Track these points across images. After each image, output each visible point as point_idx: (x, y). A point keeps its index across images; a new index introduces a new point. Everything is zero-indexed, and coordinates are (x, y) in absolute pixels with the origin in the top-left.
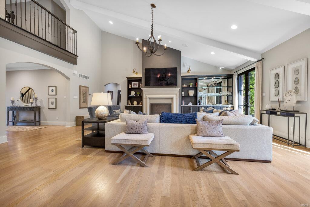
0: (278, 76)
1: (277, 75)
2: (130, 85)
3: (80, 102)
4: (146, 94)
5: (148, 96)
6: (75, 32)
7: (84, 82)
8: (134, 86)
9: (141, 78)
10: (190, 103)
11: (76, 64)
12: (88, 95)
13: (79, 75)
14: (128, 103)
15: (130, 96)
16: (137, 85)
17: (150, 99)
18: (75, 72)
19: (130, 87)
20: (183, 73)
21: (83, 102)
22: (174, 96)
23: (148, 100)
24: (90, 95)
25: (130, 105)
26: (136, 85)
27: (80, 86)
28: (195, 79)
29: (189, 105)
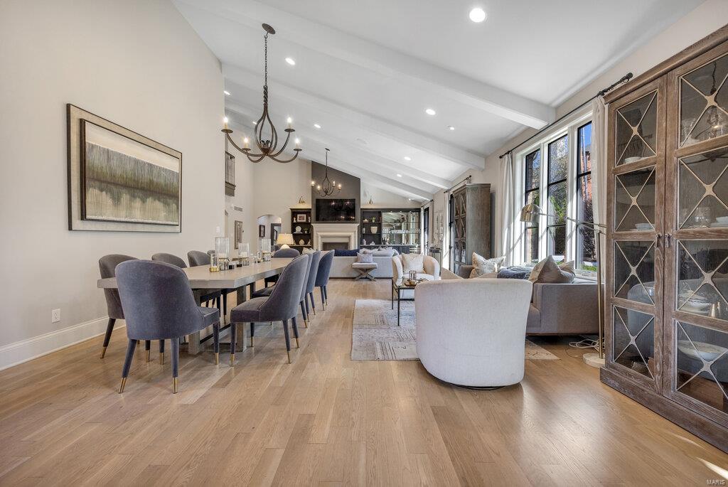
2: (295, 219)
4: (316, 231)
5: (319, 234)
6: (232, 157)
9: (310, 210)
10: (373, 242)
11: (233, 195)
12: (242, 231)
13: (235, 207)
15: (295, 233)
16: (304, 218)
17: (322, 237)
18: (232, 205)
21: (238, 241)
22: (352, 234)
23: (319, 238)
27: (235, 222)
28: (378, 213)
29: (371, 244)
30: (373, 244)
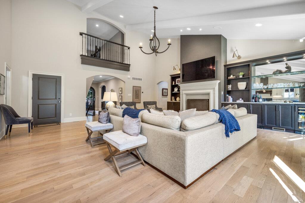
2: (174, 82)
3: (133, 98)
5: (184, 92)
6: (129, 48)
7: (137, 83)
8: (178, 82)
9: (179, 74)
10: (241, 99)
11: (129, 70)
12: (140, 92)
13: (133, 78)
14: (171, 100)
15: (173, 92)
17: (187, 95)
18: (129, 77)
19: (173, 84)
20: (230, 61)
21: (136, 98)
22: (211, 92)
23: (184, 96)
24: (143, 92)
25: (174, 101)
27: (133, 86)
28: (247, 66)
29: (238, 102)
30: (241, 101)
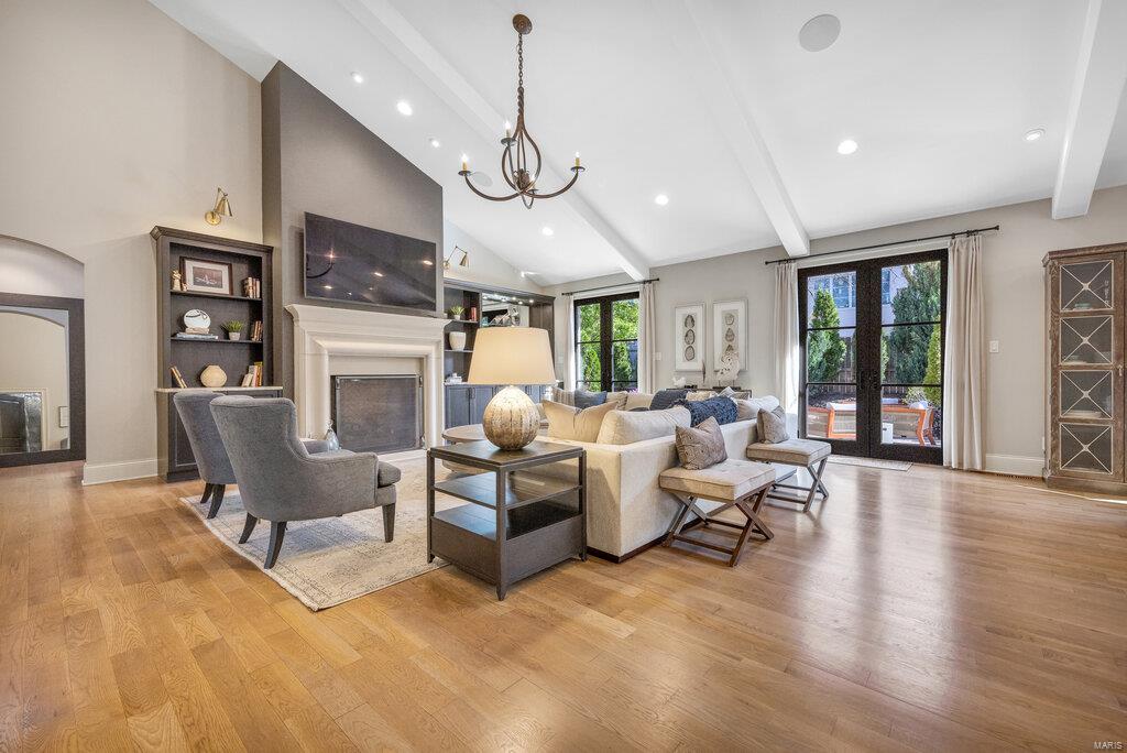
0: (693, 320)
1: (690, 319)
4: (312, 334)
5: (325, 344)
8: (201, 283)
10: (455, 375)
16: (220, 279)
19: (177, 285)
26: (211, 278)
